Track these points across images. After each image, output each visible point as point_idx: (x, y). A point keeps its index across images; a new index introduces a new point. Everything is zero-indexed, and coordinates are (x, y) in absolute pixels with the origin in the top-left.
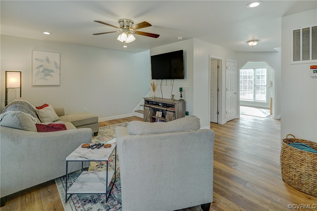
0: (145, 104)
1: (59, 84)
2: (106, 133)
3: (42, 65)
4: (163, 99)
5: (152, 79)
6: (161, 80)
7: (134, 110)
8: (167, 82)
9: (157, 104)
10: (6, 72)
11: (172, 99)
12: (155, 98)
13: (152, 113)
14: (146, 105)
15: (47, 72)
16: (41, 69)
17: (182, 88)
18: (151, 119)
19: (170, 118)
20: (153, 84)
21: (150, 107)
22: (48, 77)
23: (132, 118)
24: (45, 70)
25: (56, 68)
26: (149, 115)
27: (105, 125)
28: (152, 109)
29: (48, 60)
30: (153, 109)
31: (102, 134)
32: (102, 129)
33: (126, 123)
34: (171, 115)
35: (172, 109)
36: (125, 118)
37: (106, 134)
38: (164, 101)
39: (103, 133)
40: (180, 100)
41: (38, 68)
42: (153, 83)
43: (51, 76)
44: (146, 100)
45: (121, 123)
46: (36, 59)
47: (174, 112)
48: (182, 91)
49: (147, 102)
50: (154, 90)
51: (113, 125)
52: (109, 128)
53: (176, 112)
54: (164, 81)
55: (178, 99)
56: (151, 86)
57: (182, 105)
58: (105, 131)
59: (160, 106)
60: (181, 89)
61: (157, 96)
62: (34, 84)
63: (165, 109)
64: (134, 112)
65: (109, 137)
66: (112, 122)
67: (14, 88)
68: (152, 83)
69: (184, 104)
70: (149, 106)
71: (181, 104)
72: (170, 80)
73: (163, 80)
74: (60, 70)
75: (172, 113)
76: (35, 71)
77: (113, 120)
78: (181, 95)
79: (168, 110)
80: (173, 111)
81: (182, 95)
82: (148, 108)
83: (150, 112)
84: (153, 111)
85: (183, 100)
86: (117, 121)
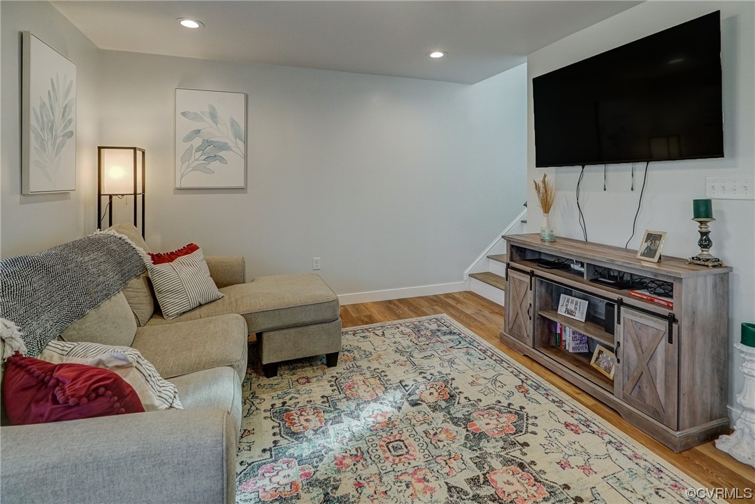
0: (512, 260)
1: (242, 185)
2: (367, 355)
3: (199, 131)
4: (589, 247)
5: (539, 165)
6: (580, 167)
7: (467, 271)
8: (609, 174)
9: (561, 265)
10: (100, 148)
11: (650, 252)
12: (554, 240)
13: (541, 298)
14: (513, 264)
15: (212, 151)
16: (197, 142)
17: (707, 203)
18: (537, 322)
19: (645, 344)
20: (541, 185)
21: (532, 274)
22: (214, 165)
23: (461, 298)
24: (208, 143)
25: (236, 138)
26: (526, 305)
27: (371, 320)
28: (542, 282)
29: (213, 116)
30: (548, 284)
31: (354, 359)
32: (358, 336)
33: (438, 316)
34: (651, 331)
35: (651, 301)
36: (436, 296)
37: (364, 364)
38: (603, 260)
39: (358, 356)
40: (697, 262)
41: (189, 138)
42: (544, 182)
43: (222, 160)
44: (512, 246)
45: (424, 318)
46: (184, 114)
47: (672, 319)
48: (708, 214)
49: (519, 252)
50: (546, 206)
51: (396, 322)
52: (379, 333)
53: (685, 323)
54: (594, 173)
55: (688, 256)
56: (535, 192)
57: (715, 286)
58: (366, 346)
59: (581, 274)
60: (702, 209)
61: (561, 232)
62: (178, 186)
63: (614, 296)
64: (466, 277)
65: (372, 381)
66: (394, 308)
67: (123, 195)
68: (539, 180)
69: (722, 279)
70: (528, 269)
71: (710, 281)
72: (628, 166)
73: (587, 167)
74: (246, 142)
75: (662, 326)
76: (182, 147)
77: (399, 300)
78: (703, 234)
79: (626, 300)
80: (665, 312)
81: (710, 236)
82: (526, 279)
83: (530, 294)
84: (543, 290)
85: (718, 264)
86: (412, 305)
